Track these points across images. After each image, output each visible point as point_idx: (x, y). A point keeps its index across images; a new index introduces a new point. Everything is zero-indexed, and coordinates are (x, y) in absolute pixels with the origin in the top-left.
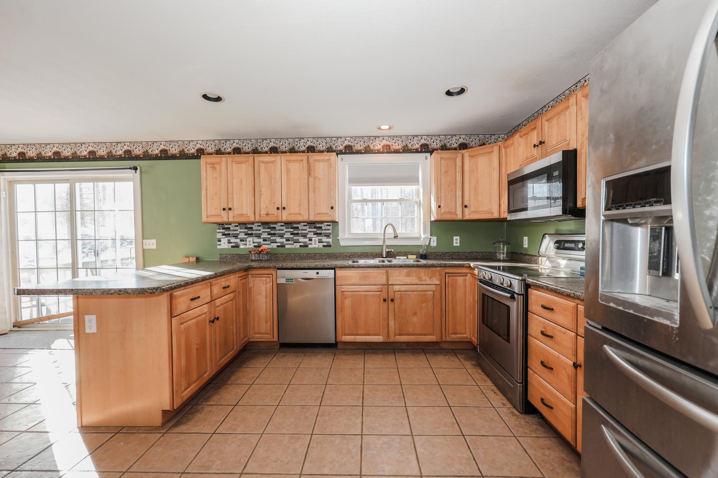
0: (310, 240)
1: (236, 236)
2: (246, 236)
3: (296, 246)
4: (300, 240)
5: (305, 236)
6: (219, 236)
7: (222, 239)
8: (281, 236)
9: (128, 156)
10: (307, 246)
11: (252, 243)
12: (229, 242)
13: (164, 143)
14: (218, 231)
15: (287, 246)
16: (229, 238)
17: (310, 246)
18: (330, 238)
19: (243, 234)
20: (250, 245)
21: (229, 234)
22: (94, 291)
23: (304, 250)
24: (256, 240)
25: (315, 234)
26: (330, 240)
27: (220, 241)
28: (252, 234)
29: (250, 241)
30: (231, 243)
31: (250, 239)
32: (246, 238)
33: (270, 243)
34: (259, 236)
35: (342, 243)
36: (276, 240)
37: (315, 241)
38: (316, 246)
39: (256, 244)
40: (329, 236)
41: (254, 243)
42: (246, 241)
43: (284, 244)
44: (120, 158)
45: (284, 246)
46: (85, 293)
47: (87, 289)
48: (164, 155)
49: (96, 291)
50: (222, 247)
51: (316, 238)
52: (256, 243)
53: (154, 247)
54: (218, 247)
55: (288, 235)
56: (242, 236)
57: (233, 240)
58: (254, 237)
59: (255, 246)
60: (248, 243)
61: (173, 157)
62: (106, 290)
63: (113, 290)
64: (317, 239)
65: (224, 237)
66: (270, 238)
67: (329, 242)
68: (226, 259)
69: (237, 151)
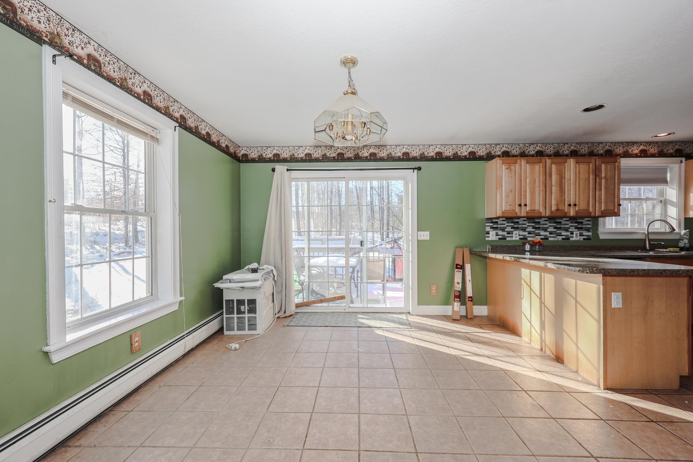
0: (572, 233)
1: (503, 230)
2: (513, 230)
3: (558, 239)
4: (563, 234)
5: (567, 230)
6: (488, 229)
7: (490, 232)
8: (545, 230)
9: (406, 157)
10: (569, 239)
11: (518, 235)
12: (497, 235)
13: (440, 146)
14: (487, 224)
15: (550, 239)
16: (497, 231)
17: (571, 239)
18: (590, 232)
19: (510, 227)
20: (516, 237)
21: (497, 228)
22: (664, 272)
23: (566, 243)
24: (522, 233)
25: (576, 228)
26: (590, 234)
27: (489, 233)
28: (518, 228)
29: (516, 234)
30: (499, 235)
31: (516, 232)
32: (513, 231)
33: (534, 236)
34: (524, 230)
35: (602, 237)
36: (540, 233)
37: (577, 234)
38: (578, 239)
39: (522, 237)
40: (589, 230)
41: (519, 235)
42: (512, 234)
43: (548, 237)
44: (399, 159)
45: (547, 239)
46: (656, 273)
47: (657, 270)
48: (439, 157)
49: (666, 272)
50: (490, 239)
51: (576, 232)
52: (522, 235)
53: (428, 238)
54: (487, 239)
55: (552, 229)
56: (509, 229)
57: (500, 233)
58: (519, 230)
59: (520, 239)
60: (514, 235)
61: (448, 159)
62: (675, 271)
63: (681, 271)
64: (578, 232)
65: (492, 230)
66: (535, 231)
67: (589, 235)
68: (497, 249)
69: (506, 154)
